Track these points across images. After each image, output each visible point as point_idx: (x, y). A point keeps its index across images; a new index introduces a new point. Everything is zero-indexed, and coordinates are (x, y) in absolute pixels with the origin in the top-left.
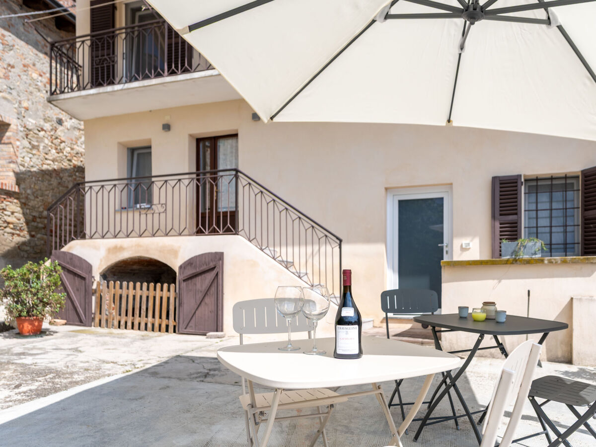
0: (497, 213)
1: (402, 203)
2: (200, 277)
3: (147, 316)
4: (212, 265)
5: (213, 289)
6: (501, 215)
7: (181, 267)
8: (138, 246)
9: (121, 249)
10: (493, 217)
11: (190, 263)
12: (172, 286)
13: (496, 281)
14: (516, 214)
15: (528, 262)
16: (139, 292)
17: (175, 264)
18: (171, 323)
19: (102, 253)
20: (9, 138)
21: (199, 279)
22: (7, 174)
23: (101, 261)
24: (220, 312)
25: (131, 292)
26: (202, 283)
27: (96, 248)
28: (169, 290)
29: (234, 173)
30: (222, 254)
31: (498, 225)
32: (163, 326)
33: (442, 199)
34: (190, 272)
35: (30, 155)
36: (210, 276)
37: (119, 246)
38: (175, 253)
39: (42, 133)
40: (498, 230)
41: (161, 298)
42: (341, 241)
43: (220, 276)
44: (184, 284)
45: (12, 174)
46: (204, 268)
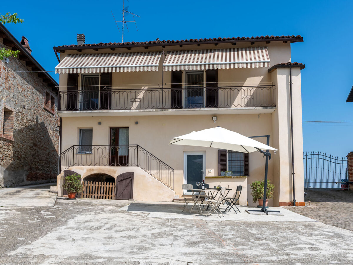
0: (220, 161)
1: (188, 156)
2: (125, 180)
3: (103, 194)
4: (129, 176)
5: (130, 184)
6: (221, 162)
7: (117, 177)
8: (100, 169)
9: (93, 170)
10: (219, 163)
11: (121, 175)
12: (113, 183)
13: (220, 183)
14: (225, 162)
15: (228, 177)
16: (100, 185)
17: (115, 176)
18: (113, 196)
19: (85, 171)
20: (12, 117)
21: (124, 181)
22: (10, 133)
23: (84, 174)
24: (132, 192)
25: (97, 185)
26: (125, 183)
27: (83, 170)
28: (112, 185)
29: (137, 146)
30: (133, 173)
31: (220, 165)
32: (110, 197)
33: (202, 155)
34: (121, 178)
35: (16, 124)
36: (129, 180)
37: (92, 169)
38: (115, 172)
39: (20, 113)
40: (220, 166)
41: (109, 187)
42: (173, 170)
43: (132, 180)
44: (118, 183)
45: (12, 133)
46: (127, 177)
